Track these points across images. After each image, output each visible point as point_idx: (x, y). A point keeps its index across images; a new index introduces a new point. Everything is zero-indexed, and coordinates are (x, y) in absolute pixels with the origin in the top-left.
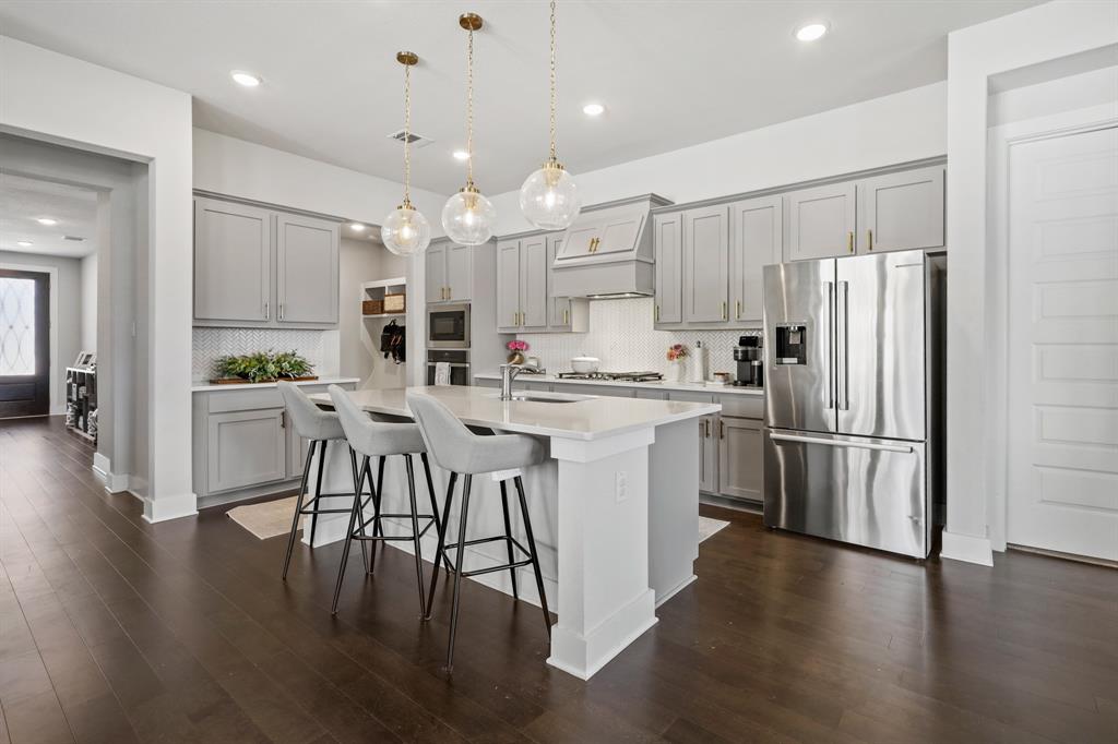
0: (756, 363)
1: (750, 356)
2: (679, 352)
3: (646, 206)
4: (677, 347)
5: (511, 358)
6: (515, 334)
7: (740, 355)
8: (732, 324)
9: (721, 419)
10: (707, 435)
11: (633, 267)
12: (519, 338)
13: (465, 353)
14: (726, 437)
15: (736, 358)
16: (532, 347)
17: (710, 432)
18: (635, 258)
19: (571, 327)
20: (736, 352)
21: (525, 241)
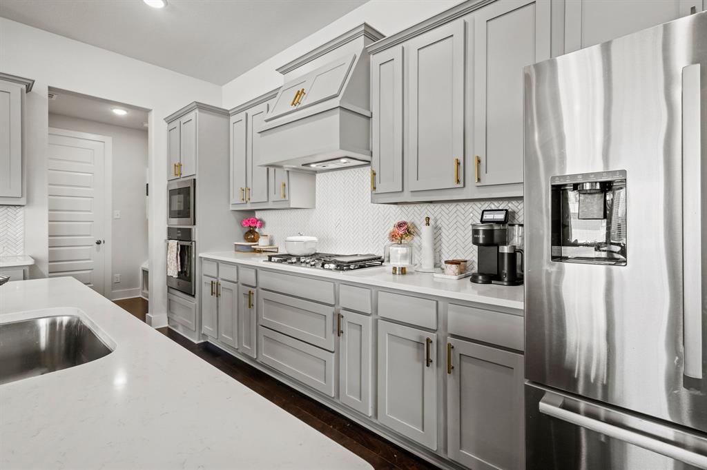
0: (506, 249)
1: (496, 239)
2: (404, 232)
3: (359, 44)
4: (400, 225)
5: (247, 234)
6: (253, 211)
7: (481, 236)
8: (471, 192)
9: (450, 340)
10: (429, 362)
11: (336, 117)
12: (258, 215)
13: (190, 229)
14: (457, 368)
15: (475, 241)
16: (267, 225)
17: (433, 356)
18: (338, 105)
19: (288, 201)
20: (476, 232)
21: (251, 112)
